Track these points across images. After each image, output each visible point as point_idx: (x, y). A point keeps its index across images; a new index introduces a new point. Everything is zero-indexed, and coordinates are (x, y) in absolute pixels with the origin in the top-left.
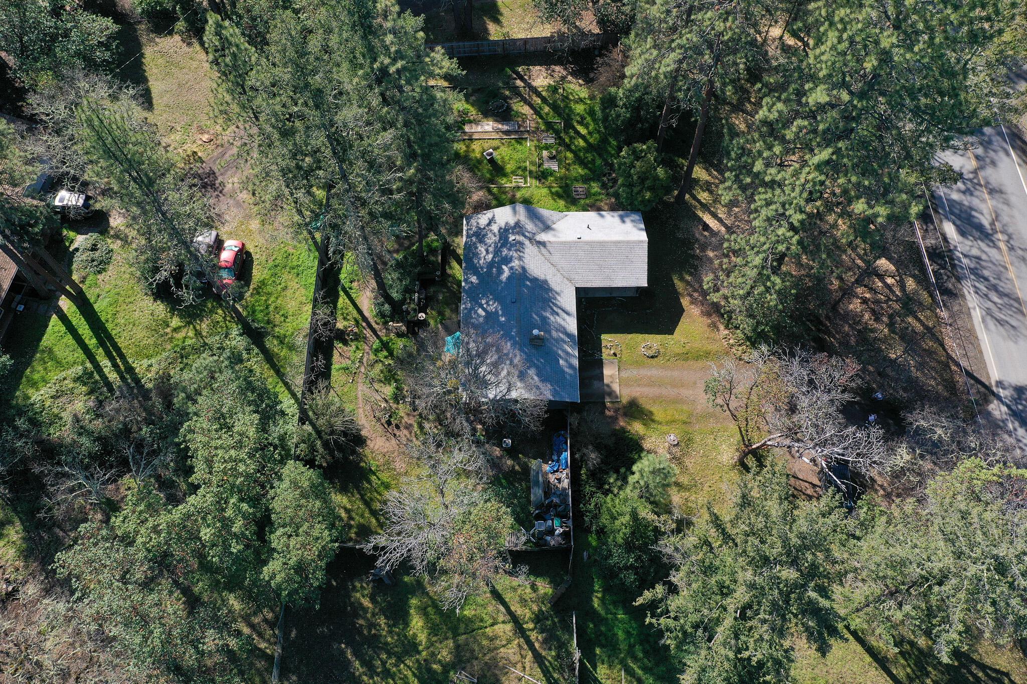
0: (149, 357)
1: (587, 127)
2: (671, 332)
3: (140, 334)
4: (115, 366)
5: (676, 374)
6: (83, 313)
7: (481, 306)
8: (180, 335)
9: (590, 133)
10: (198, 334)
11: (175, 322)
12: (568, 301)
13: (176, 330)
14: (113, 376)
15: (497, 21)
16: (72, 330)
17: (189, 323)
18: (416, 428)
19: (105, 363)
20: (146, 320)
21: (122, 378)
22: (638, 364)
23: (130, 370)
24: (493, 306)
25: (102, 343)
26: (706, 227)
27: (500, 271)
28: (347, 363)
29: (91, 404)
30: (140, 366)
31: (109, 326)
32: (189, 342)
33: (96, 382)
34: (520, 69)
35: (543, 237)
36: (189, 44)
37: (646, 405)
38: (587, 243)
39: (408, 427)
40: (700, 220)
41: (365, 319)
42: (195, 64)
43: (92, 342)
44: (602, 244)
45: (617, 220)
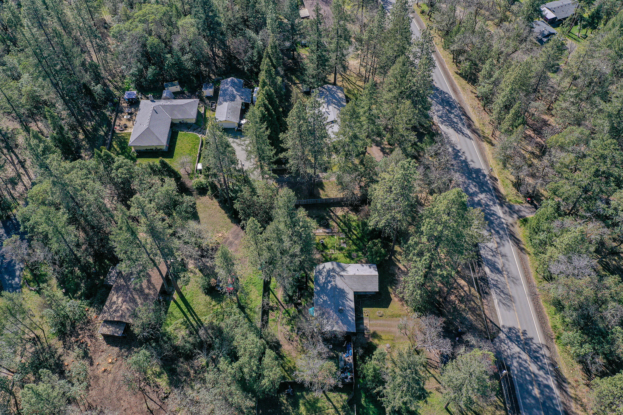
0: (205, 316)
1: (356, 230)
2: (387, 307)
3: (202, 307)
4: (194, 319)
5: (389, 322)
6: (182, 300)
7: (321, 298)
8: (216, 308)
9: (358, 233)
10: (222, 307)
11: (214, 303)
12: (351, 296)
13: (214, 306)
14: (194, 323)
15: (323, 189)
16: (179, 306)
17: (218, 304)
18: (299, 341)
19: (190, 318)
20: (203, 302)
21: (197, 323)
22: (376, 319)
23: (199, 320)
24: (325, 298)
25: (189, 311)
26: (399, 268)
27: (328, 286)
28: (274, 318)
29: (187, 332)
30: (203, 319)
31: (191, 304)
32: (219, 310)
33: (188, 325)
34: (332, 208)
35: (342, 273)
36: (212, 199)
37: (379, 333)
38: (357, 276)
39: (296, 341)
40: (397, 266)
41: (280, 302)
42: (214, 207)
43: (186, 310)
44: (362, 276)
45: (368, 267)
